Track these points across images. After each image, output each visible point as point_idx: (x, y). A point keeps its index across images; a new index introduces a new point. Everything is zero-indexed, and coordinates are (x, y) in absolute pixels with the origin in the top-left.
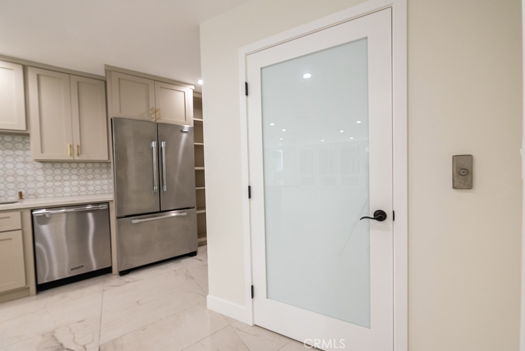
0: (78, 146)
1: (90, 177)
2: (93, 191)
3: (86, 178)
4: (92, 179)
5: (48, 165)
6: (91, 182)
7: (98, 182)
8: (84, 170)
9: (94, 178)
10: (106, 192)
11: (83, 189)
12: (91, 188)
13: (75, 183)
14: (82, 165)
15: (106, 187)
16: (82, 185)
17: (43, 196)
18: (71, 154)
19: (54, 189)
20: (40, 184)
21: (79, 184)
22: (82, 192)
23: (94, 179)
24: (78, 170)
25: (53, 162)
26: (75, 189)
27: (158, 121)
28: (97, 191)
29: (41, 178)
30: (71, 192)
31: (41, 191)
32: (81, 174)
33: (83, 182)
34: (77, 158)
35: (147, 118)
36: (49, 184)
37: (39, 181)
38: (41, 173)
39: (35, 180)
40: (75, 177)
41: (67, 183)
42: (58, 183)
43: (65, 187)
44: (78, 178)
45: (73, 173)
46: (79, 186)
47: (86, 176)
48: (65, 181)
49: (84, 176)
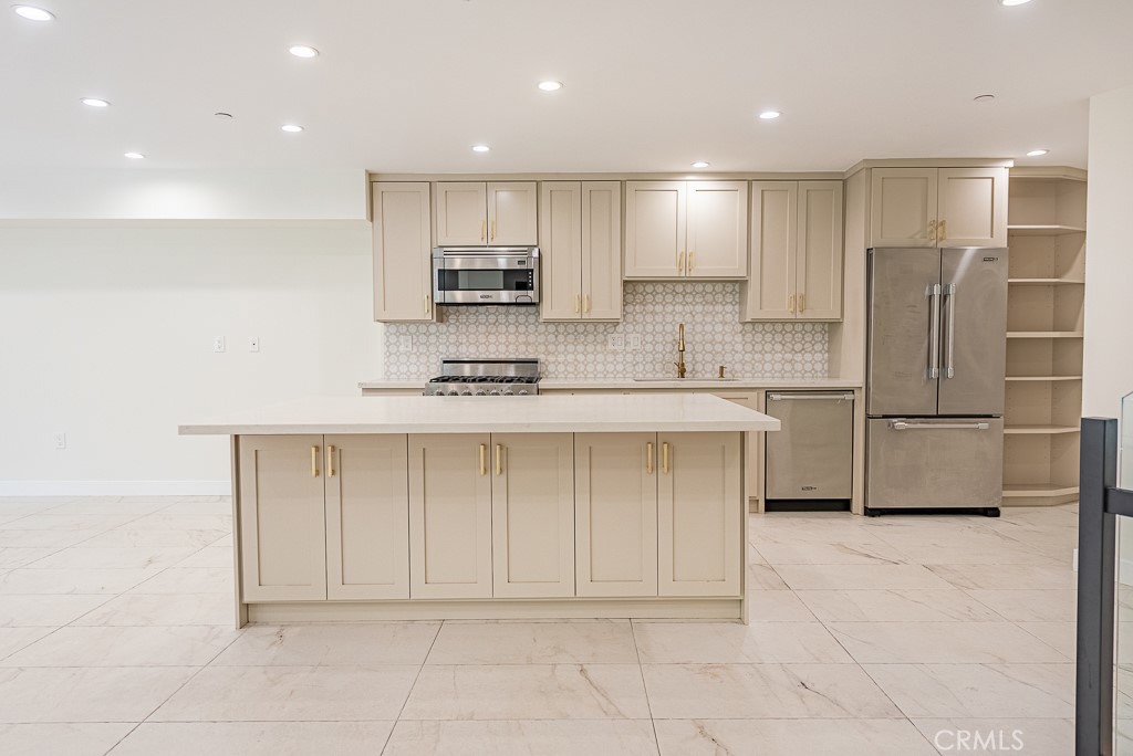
0: (802, 297)
1: (798, 347)
2: (801, 371)
3: (793, 350)
6: (798, 357)
7: (808, 357)
8: (790, 335)
10: (819, 374)
11: (788, 367)
12: (799, 366)
13: (778, 357)
15: (818, 367)
16: (787, 361)
18: (793, 310)
20: (738, 357)
21: (783, 359)
24: (784, 336)
26: (778, 367)
27: (940, 246)
28: (806, 371)
29: (739, 347)
32: (786, 342)
33: (788, 356)
34: (799, 316)
35: (921, 242)
36: (748, 357)
37: (737, 352)
38: (740, 339)
39: (733, 350)
40: (778, 347)
41: (768, 357)
42: (757, 356)
43: (766, 362)
44: (783, 349)
45: (776, 339)
46: (783, 362)
47: (793, 346)
48: (766, 352)
49: (791, 346)
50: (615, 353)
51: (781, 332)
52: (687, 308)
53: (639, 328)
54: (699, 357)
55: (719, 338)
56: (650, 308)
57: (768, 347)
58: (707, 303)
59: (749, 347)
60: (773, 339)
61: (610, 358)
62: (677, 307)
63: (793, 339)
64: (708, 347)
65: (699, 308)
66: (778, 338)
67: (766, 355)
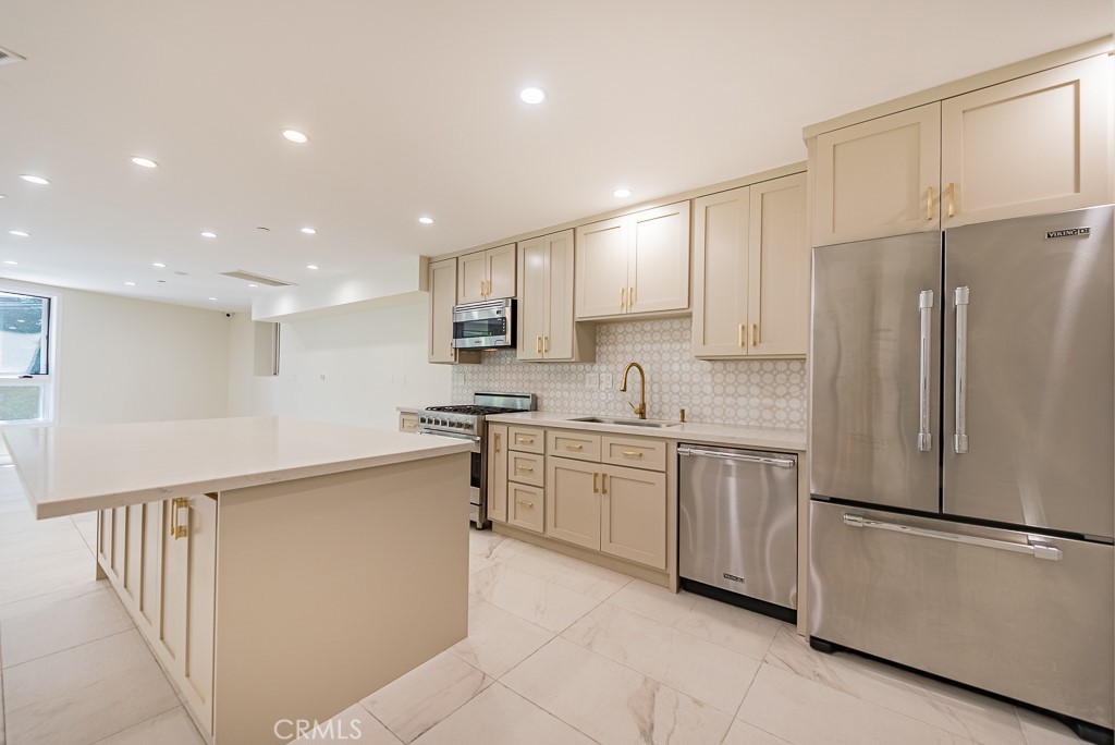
0: (755, 327)
1: (781, 390)
2: (784, 422)
3: (774, 394)
4: (784, 396)
5: (719, 366)
6: (781, 403)
8: (771, 376)
9: (788, 393)
11: (767, 415)
12: (782, 415)
13: (755, 401)
14: (768, 366)
16: (766, 408)
17: (709, 421)
18: (743, 344)
19: (725, 410)
20: (707, 400)
21: (761, 404)
22: (765, 420)
23: (788, 397)
24: (762, 376)
25: (724, 360)
26: (754, 413)
28: (792, 422)
29: (708, 389)
30: (748, 419)
31: (707, 411)
32: (765, 384)
33: (768, 401)
36: (718, 400)
37: (706, 394)
38: (709, 380)
39: (702, 392)
40: (755, 390)
41: (742, 401)
42: (729, 400)
43: (739, 407)
44: (761, 393)
45: (752, 381)
46: (761, 408)
47: (775, 389)
48: (740, 396)
49: (771, 389)
50: (591, 391)
51: (758, 372)
52: (655, 347)
53: (611, 368)
54: (666, 398)
55: (686, 378)
56: (621, 348)
57: (742, 390)
58: (674, 341)
59: (719, 389)
60: (749, 380)
61: (588, 396)
62: (645, 346)
63: (775, 381)
64: (676, 388)
65: (666, 346)
66: (755, 378)
67: (740, 399)
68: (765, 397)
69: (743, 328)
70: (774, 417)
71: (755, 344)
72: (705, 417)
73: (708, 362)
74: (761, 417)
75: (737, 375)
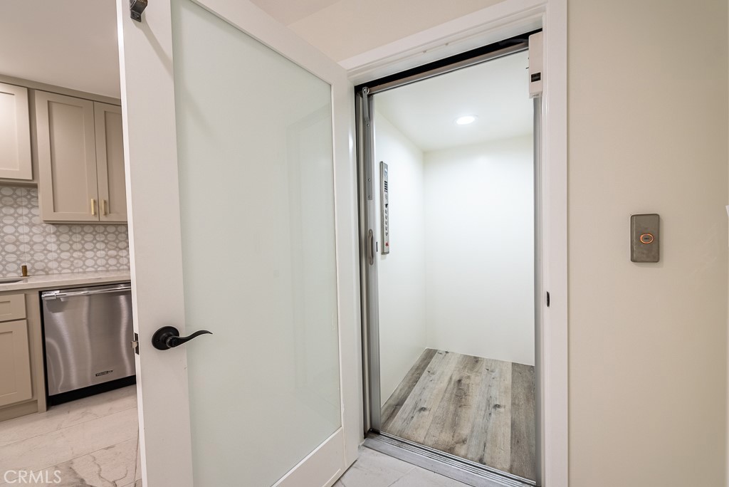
0: (105, 202)
1: (122, 245)
5: (63, 229)
6: (123, 253)
8: (113, 236)
11: (112, 262)
12: (124, 261)
13: (101, 253)
14: (111, 229)
16: (111, 257)
17: (55, 272)
18: (95, 213)
19: (72, 262)
20: (51, 256)
21: (107, 255)
22: (111, 266)
24: (106, 235)
25: (71, 224)
26: (101, 262)
29: (53, 247)
31: (53, 265)
32: (110, 241)
33: (113, 253)
34: (103, 219)
36: (65, 255)
38: (54, 240)
39: (45, 250)
41: (89, 254)
42: (77, 254)
43: (87, 259)
44: (106, 247)
45: (98, 239)
46: (107, 258)
47: (117, 244)
48: (87, 250)
49: (115, 245)
55: (24, 239)
57: (88, 246)
59: (65, 247)
60: (95, 239)
63: (117, 238)
66: (100, 237)
67: (87, 253)
68: (110, 250)
69: (95, 202)
70: (118, 263)
71: (106, 214)
72: (51, 269)
73: (51, 226)
74: (107, 263)
75: (83, 236)
